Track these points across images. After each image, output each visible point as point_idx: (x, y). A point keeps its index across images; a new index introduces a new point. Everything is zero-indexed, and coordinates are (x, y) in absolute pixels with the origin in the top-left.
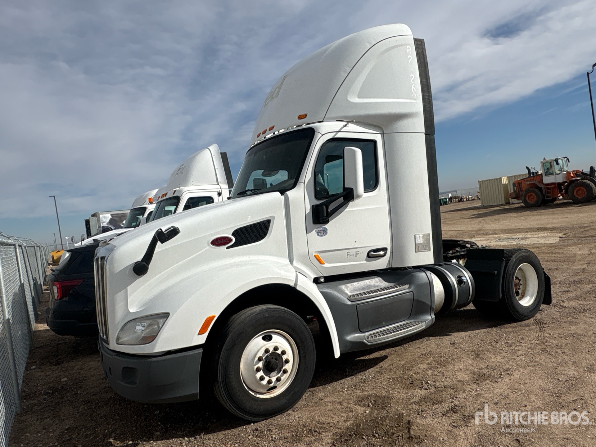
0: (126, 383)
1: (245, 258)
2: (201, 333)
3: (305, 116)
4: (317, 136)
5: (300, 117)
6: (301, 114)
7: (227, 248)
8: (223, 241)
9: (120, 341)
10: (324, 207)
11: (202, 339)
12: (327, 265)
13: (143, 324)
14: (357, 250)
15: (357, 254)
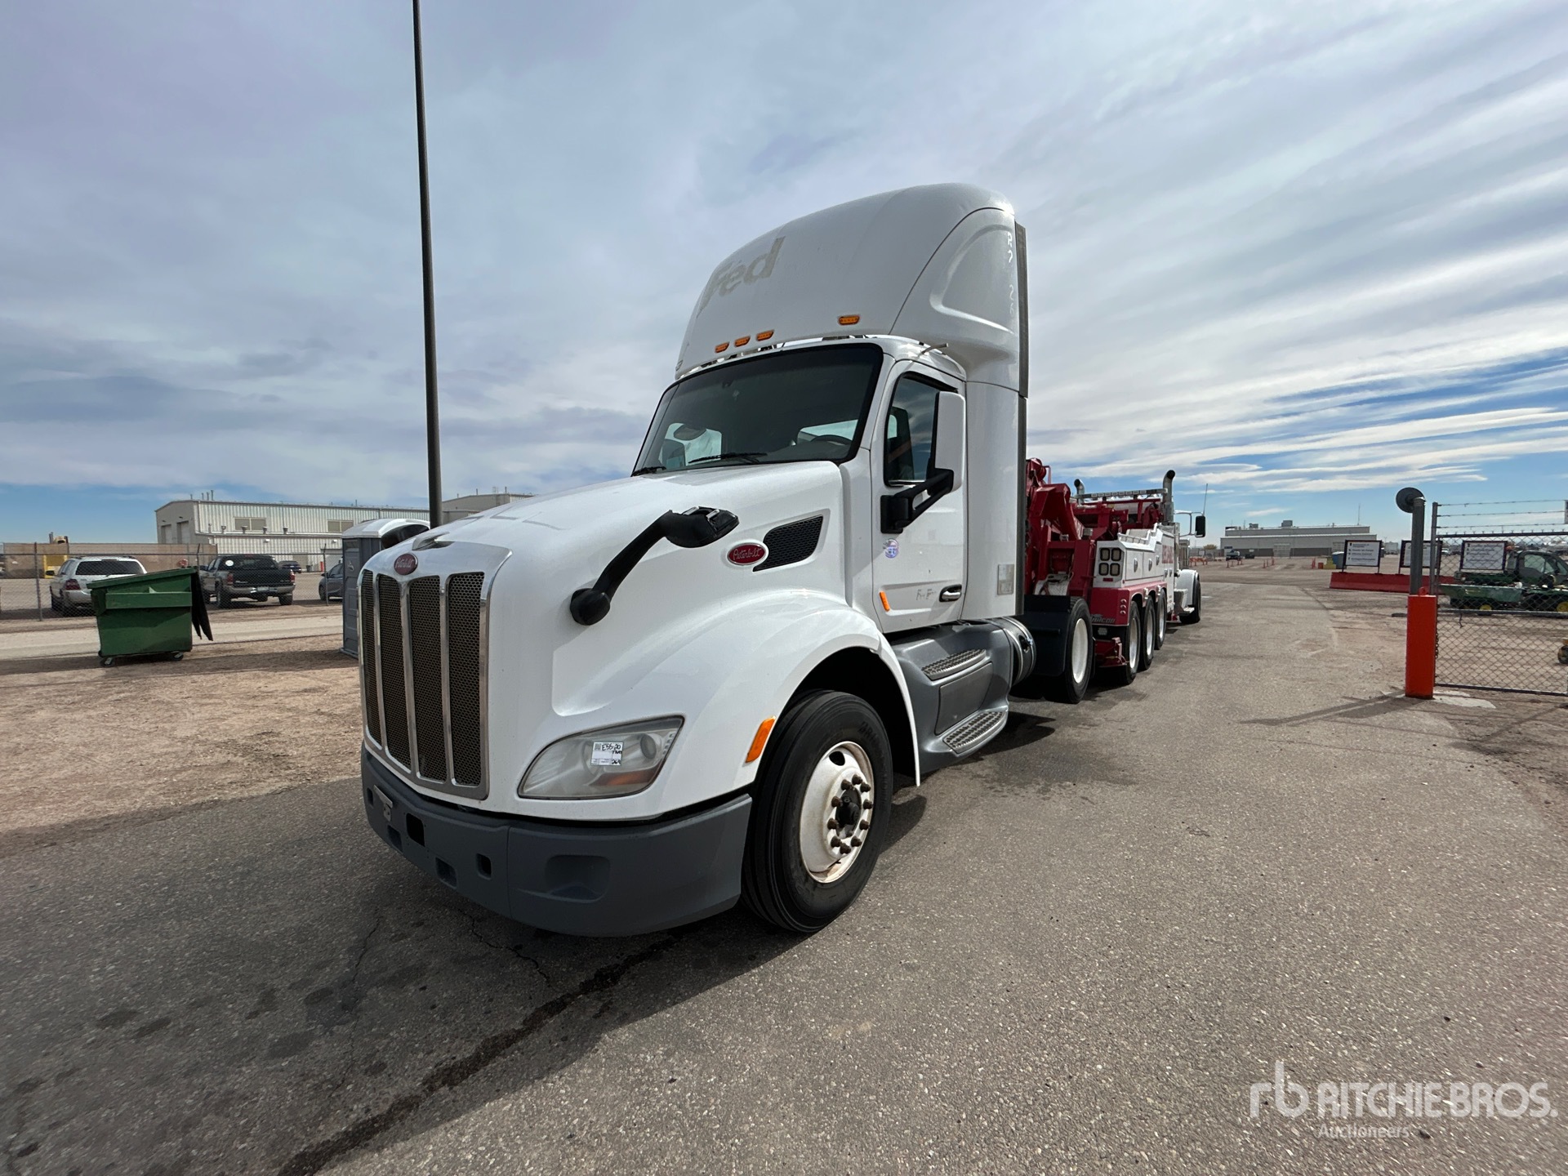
0: (554, 894)
1: (788, 593)
2: (750, 759)
3: (855, 320)
4: (887, 362)
5: (843, 321)
6: (844, 314)
7: (755, 569)
8: (749, 554)
9: (526, 791)
10: (907, 500)
11: (748, 774)
12: (892, 613)
13: (614, 745)
14: (929, 586)
15: (928, 594)
